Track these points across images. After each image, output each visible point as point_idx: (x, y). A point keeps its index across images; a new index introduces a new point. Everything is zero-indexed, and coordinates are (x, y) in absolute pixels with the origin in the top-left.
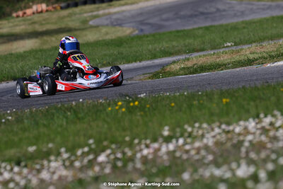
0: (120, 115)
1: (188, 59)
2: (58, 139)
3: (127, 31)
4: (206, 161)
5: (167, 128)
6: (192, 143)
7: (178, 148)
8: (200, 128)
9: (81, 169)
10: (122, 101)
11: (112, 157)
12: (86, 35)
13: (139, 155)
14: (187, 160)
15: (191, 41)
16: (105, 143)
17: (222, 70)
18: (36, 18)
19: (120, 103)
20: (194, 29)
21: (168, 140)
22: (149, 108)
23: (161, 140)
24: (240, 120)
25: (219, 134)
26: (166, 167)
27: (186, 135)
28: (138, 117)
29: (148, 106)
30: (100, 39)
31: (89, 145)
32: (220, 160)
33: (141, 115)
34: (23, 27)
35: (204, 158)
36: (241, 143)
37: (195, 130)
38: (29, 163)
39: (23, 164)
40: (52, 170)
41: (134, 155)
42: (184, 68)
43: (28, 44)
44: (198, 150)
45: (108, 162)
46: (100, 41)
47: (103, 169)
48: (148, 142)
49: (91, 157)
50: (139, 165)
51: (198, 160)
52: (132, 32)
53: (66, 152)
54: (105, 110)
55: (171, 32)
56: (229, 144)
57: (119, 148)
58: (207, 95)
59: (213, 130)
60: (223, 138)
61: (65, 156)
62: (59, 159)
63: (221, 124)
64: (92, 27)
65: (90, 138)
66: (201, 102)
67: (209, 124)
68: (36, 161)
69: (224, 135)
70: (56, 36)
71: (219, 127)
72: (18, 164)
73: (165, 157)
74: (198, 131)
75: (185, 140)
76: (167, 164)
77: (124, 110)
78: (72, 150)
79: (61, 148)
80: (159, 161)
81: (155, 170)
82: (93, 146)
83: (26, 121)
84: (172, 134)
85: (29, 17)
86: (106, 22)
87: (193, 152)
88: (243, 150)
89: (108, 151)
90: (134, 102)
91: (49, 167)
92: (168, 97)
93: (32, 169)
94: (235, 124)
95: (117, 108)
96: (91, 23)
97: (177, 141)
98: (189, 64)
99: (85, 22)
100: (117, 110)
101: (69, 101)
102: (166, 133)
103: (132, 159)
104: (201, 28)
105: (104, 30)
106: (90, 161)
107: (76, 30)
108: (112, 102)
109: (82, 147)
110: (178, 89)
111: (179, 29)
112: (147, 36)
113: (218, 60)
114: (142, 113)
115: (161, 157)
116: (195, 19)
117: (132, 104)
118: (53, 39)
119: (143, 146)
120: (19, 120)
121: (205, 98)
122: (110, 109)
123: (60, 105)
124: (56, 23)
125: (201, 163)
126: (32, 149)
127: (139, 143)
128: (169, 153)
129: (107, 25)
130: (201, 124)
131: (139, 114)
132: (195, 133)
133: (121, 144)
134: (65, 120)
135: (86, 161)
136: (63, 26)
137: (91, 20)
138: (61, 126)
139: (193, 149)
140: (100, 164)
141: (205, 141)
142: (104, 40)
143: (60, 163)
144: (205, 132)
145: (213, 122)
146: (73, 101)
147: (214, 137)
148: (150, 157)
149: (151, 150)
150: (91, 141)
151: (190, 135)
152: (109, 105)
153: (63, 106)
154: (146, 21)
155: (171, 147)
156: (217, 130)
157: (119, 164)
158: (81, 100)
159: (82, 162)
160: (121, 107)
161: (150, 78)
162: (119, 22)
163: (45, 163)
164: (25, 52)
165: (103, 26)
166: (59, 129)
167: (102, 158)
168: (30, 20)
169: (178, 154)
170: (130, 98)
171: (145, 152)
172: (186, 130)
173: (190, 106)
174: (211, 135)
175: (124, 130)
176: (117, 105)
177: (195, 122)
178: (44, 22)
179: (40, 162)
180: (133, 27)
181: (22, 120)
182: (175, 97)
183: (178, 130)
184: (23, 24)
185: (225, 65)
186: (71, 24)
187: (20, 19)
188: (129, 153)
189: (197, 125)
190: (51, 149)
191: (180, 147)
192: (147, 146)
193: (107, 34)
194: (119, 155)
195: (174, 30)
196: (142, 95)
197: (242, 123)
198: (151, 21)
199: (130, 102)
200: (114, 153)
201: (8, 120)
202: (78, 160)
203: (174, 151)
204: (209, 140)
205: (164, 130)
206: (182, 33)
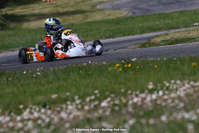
0: (118, 74)
1: (167, 34)
2: (74, 90)
3: (124, 13)
4: (179, 108)
5: (151, 83)
6: (169, 94)
7: (159, 97)
8: (175, 83)
9: (89, 111)
10: (119, 63)
11: (112, 103)
12: (94, 16)
13: (130, 102)
14: (165, 106)
15: (169, 21)
16: (107, 93)
17: (192, 42)
18: (59, 2)
19: (117, 65)
20: (172, 13)
21: (151, 92)
22: (138, 69)
23: (146, 92)
25: (189, 88)
26: (150, 111)
27: (165, 88)
28: (131, 75)
29: (138, 67)
30: (105, 19)
31: (95, 94)
32: (189, 107)
34: (49, 9)
35: (177, 105)
37: (171, 86)
38: (52, 106)
39: (48, 107)
40: (68, 111)
41: (127, 102)
42: (164, 40)
44: (173, 99)
45: (108, 107)
46: (104, 20)
47: (104, 111)
48: (138, 93)
49: (96, 103)
50: (130, 109)
51: (173, 107)
52: (127, 14)
53: (79, 99)
54: (107, 69)
55: (155, 15)
56: (195, 96)
57: (116, 97)
58: (180, 61)
59: (184, 85)
61: (78, 102)
62: (74, 103)
63: (190, 81)
64: (98, 10)
65: (96, 89)
66: (176, 65)
67: (181, 81)
68: (57, 105)
69: (192, 89)
70: (73, 16)
71: (189, 83)
72: (44, 106)
73: (150, 104)
74: (173, 86)
75: (164, 92)
76: (151, 109)
77: (120, 69)
78: (82, 98)
79: (75, 96)
80: (145, 106)
81: (142, 113)
82: (98, 95)
83: (50, 76)
84: (155, 88)
85: (54, 2)
86: (109, 7)
87: (170, 101)
89: (109, 99)
90: (128, 64)
91: (67, 109)
92: (152, 61)
93: (54, 111)
95: (116, 68)
96: (98, 7)
97: (158, 93)
98: (168, 38)
99: (94, 6)
100: (116, 70)
101: (81, 62)
102: (151, 86)
103: (126, 105)
104: (176, 12)
105: (107, 12)
106: (95, 106)
107: (87, 12)
108: (112, 64)
109: (91, 96)
110: (160, 56)
111: (161, 12)
112: (138, 17)
113: (188, 35)
114: (134, 72)
115: (147, 104)
116: (173, 6)
117: (126, 66)
118: (71, 18)
119: (134, 96)
120: (45, 76)
121: (179, 62)
122: (110, 69)
123: (74, 66)
124: (73, 7)
125: (175, 109)
126: (54, 96)
127: (131, 94)
128: (152, 101)
129: (110, 9)
130: (176, 80)
131: (131, 73)
132: (171, 88)
133: (117, 94)
134: (78, 76)
135: (92, 105)
136: (78, 9)
137: (98, 5)
138: (75, 80)
139: (170, 98)
140: (103, 108)
141: (178, 93)
142: (108, 20)
143: (75, 106)
144: (179, 86)
145: (185, 80)
146: (84, 62)
147: (185, 90)
148: (139, 103)
149: (140, 99)
150: (96, 92)
151: (168, 88)
152: (110, 66)
153: (77, 66)
154: (137, 7)
155: (154, 96)
156: (187, 86)
157: (117, 108)
158: (90, 62)
159: (90, 106)
160: (119, 67)
161: (139, 47)
162: (118, 7)
163: (64, 106)
165: (106, 9)
166: (74, 83)
167: (104, 104)
168: (54, 4)
169: (159, 102)
170: (125, 61)
171: (135, 100)
172: (164, 85)
173: (168, 68)
174: (183, 89)
175: (120, 84)
176: (115, 66)
177: (171, 79)
178: (64, 6)
179: (60, 105)
180: (128, 11)
181: (48, 75)
182: (157, 61)
183: (159, 85)
184: (50, 7)
185: (194, 39)
186: (84, 8)
187: (47, 3)
189: (173, 81)
190: (67, 96)
191: (160, 97)
192: (137, 96)
193: (109, 15)
194: (117, 102)
195: (158, 13)
196: (134, 60)
198: (141, 6)
199: (125, 64)
200: (112, 100)
201: (38, 75)
202: (86, 105)
203: (156, 100)
204: (181, 93)
205: (149, 85)
206: (163, 16)
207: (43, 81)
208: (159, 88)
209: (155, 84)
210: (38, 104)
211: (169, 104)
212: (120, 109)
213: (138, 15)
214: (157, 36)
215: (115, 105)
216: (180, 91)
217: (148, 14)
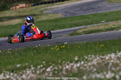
0: (56, 51)
1: (86, 28)
2: (30, 61)
3: (60, 16)
4: (93, 71)
6: (87, 63)
7: (81, 65)
8: (91, 57)
9: (40, 74)
11: (53, 69)
12: (42, 17)
13: (64, 68)
14: (85, 70)
15: (87, 20)
16: (50, 63)
17: (100, 32)
18: (21, 10)
19: (56, 46)
20: (89, 15)
21: (77, 62)
22: (69, 48)
23: (74, 62)
24: (108, 53)
25: (99, 59)
26: (76, 74)
27: (85, 60)
30: (48, 19)
31: (43, 64)
32: (99, 71)
33: (65, 52)
34: (15, 14)
35: (92, 69)
36: (108, 63)
37: (89, 58)
38: (17, 71)
39: (14, 72)
41: (62, 68)
42: (84, 31)
43: (17, 21)
44: (90, 66)
45: (51, 71)
46: (48, 20)
47: (49, 74)
48: (69, 63)
49: (44, 69)
50: (64, 73)
51: (90, 71)
52: (62, 16)
53: (33, 67)
54: (50, 49)
55: (78, 16)
56: (103, 64)
57: (56, 65)
59: (96, 58)
60: (100, 61)
61: (33, 68)
62: (30, 70)
63: (100, 55)
64: (45, 14)
65: (44, 61)
66: (92, 46)
67: (95, 55)
68: (20, 71)
69: (101, 60)
71: (99, 57)
72: (13, 72)
73: (76, 69)
74: (90, 58)
75: (84, 62)
76: (76, 72)
77: (58, 49)
78: (35, 66)
79: (31, 65)
80: (73, 71)
81: (71, 74)
82: (45, 65)
83: (16, 54)
84: (79, 60)
85: (18, 10)
86: (51, 12)
87: (88, 67)
88: (109, 66)
89: (51, 67)
91: (26, 73)
92: (77, 44)
93: (18, 74)
94: (106, 55)
95: (55, 48)
96: (44, 12)
97: (81, 63)
98: (86, 30)
99: (42, 12)
101: (35, 45)
102: (76, 59)
103: (62, 70)
104: (91, 15)
105: (50, 15)
106: (43, 71)
107: (38, 15)
109: (40, 65)
110: (82, 40)
111: (82, 15)
112: (68, 18)
113: (99, 28)
114: (66, 50)
115: (74, 69)
116: (89, 11)
117: (62, 47)
119: (66, 64)
120: (13, 53)
121: (93, 44)
122: (52, 48)
123: (31, 47)
124: (29, 12)
126: (18, 66)
127: (65, 63)
128: (77, 67)
129: (51, 13)
130: (91, 55)
131: (64, 51)
132: (88, 59)
133: (56, 64)
134: (33, 53)
135: (41, 71)
136: (32, 13)
137: (44, 11)
138: (31, 56)
139: (88, 66)
140: (48, 72)
141: (93, 62)
142: (50, 20)
143: (31, 71)
144: (93, 58)
145: (97, 54)
146: (36, 45)
147: (97, 61)
148: (69, 69)
149: (70, 66)
150: (44, 62)
151: (86, 60)
152: (52, 47)
154: (68, 12)
155: (78, 65)
156: (98, 58)
157: (56, 72)
158: (39, 45)
159: (40, 71)
160: (57, 48)
161: (69, 36)
162: (56, 12)
163: (24, 71)
164: (16, 24)
165: (49, 13)
166: (31, 57)
167: (48, 70)
168: (18, 11)
169: (81, 68)
170: (61, 44)
171: (67, 67)
172: (85, 58)
173: (87, 48)
175: (58, 57)
176: (55, 47)
177: (89, 54)
178: (24, 12)
179: (22, 71)
180: (62, 14)
181: (15, 53)
182: (80, 44)
184: (15, 13)
185: (102, 30)
186: (36, 13)
187: (14, 10)
188: (60, 67)
189: (89, 56)
190: (26, 65)
192: (68, 65)
193: (51, 17)
194: (56, 68)
195: (80, 15)
196: (66, 43)
197: (109, 55)
198: (70, 11)
200: (53, 67)
201: (8, 53)
202: (38, 70)
203: (80, 67)
204: (95, 62)
205: (75, 58)
206: (83, 17)
207: (12, 57)
208: (81, 60)
209: (79, 58)
210: (9, 70)
211: (87, 69)
212: (58, 73)
213: (68, 16)
214: (80, 29)
215: (55, 70)
216: (94, 61)
217: (74, 16)
